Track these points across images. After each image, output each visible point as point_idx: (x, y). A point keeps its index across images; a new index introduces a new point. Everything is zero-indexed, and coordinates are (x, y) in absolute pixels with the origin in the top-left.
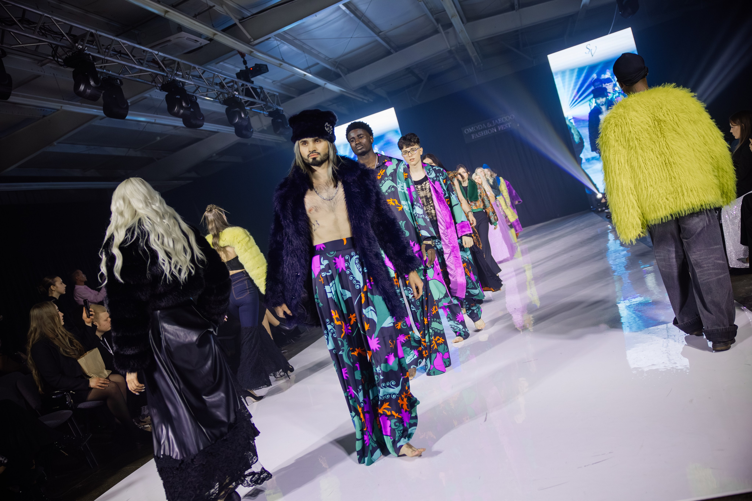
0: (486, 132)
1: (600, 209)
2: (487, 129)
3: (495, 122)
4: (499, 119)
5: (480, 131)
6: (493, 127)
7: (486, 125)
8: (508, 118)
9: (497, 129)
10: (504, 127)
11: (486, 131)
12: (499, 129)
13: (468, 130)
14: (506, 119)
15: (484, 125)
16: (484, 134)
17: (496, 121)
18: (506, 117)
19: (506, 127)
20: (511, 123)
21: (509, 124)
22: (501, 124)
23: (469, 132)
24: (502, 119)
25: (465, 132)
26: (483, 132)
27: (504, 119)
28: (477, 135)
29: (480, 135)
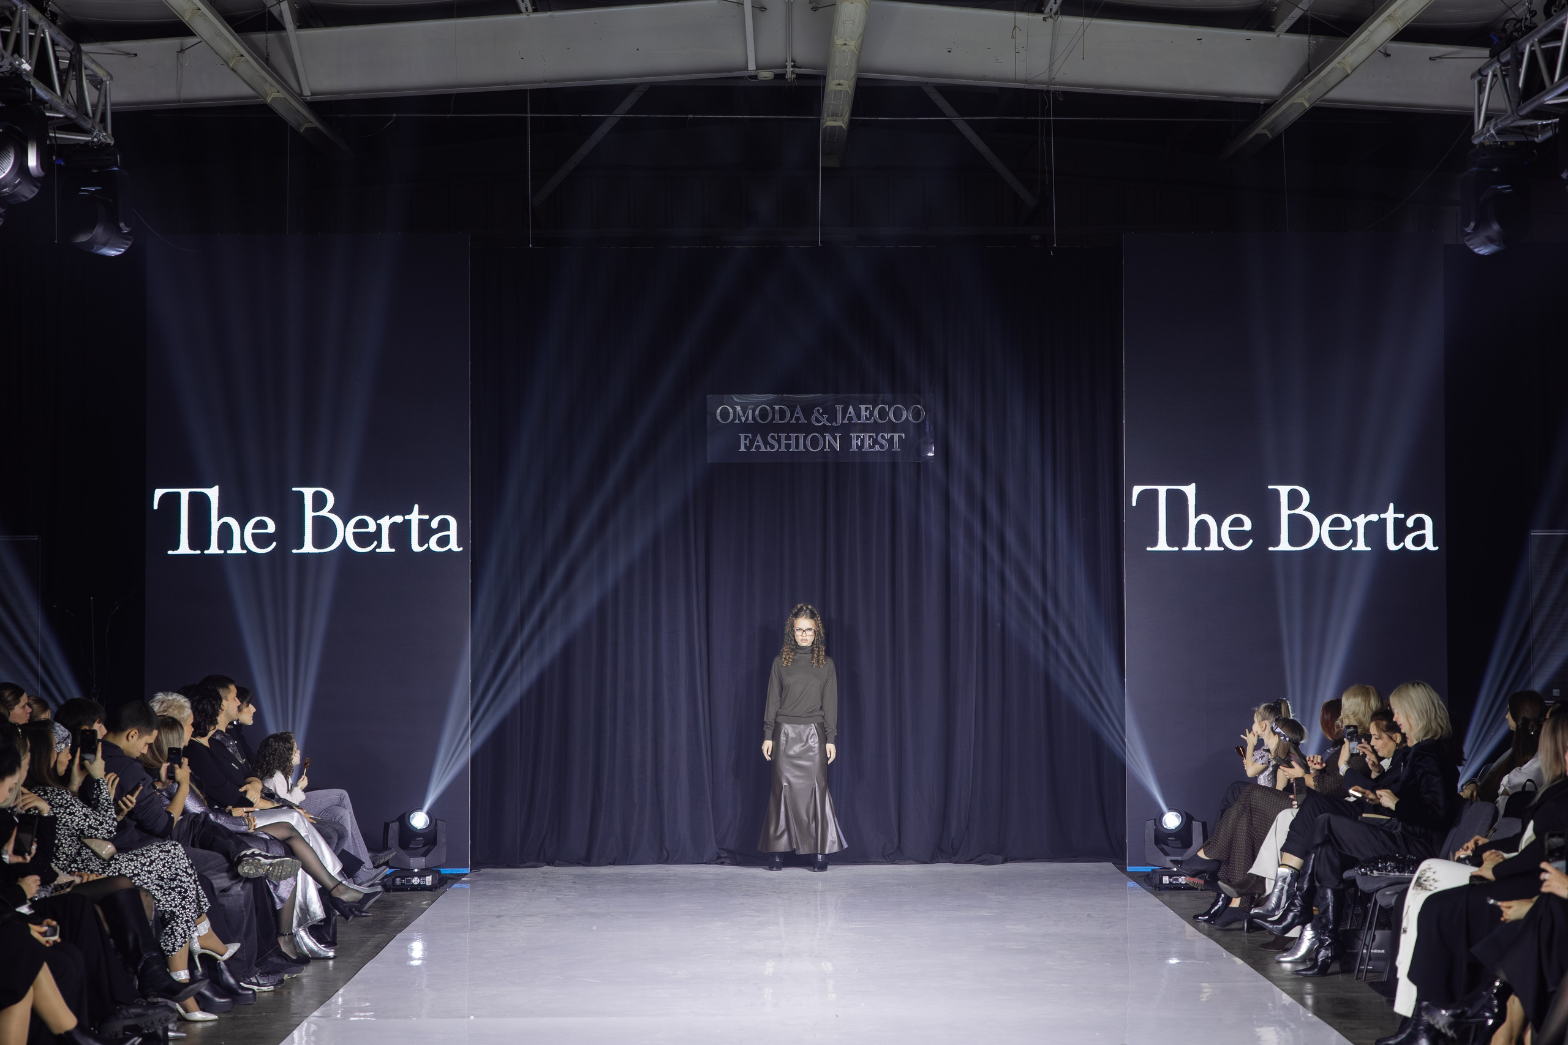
0: (799, 443)
2: (808, 429)
3: (845, 411)
4: (863, 407)
5: (779, 429)
6: (832, 430)
7: (808, 416)
8: (898, 415)
9: (846, 441)
10: (876, 442)
11: (801, 436)
12: (854, 448)
13: (731, 410)
14: (891, 415)
15: (799, 413)
16: (788, 446)
17: (851, 409)
18: (893, 409)
19: (882, 446)
20: (903, 435)
21: (896, 436)
22: (864, 428)
23: (734, 419)
24: (874, 408)
25: (719, 418)
26: (788, 438)
27: (883, 414)
28: (761, 443)
29: (772, 447)
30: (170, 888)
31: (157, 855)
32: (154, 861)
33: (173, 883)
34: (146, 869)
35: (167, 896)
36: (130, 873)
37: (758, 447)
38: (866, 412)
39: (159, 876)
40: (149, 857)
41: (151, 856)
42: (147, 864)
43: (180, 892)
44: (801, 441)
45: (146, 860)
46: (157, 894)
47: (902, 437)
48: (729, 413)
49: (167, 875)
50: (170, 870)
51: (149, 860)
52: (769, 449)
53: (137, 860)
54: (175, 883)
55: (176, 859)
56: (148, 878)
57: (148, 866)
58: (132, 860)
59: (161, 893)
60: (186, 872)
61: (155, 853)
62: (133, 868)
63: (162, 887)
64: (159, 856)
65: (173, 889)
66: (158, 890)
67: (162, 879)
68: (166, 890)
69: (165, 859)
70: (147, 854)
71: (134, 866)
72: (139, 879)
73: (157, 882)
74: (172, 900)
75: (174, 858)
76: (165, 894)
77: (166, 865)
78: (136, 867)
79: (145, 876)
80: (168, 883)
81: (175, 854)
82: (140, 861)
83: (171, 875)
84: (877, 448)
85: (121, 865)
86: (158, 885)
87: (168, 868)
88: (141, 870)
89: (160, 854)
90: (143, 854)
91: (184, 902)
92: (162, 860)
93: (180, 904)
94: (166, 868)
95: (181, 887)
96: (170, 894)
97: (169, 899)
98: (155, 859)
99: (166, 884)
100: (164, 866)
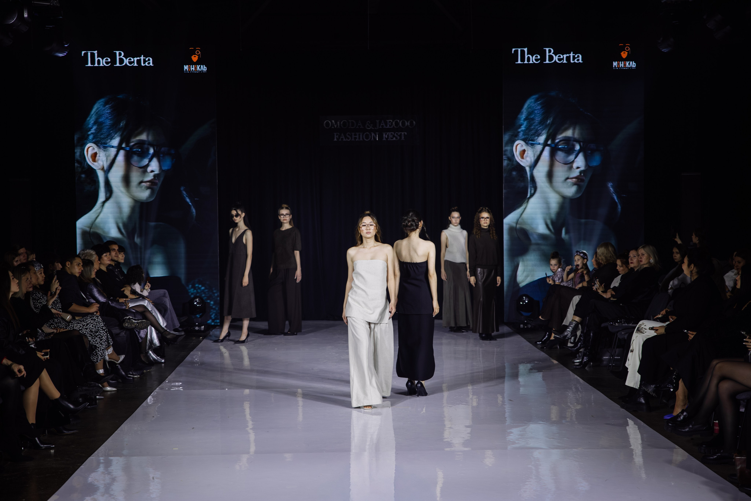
1: (522, 326)
2: (364, 130)
3: (380, 123)
4: (388, 121)
5: (351, 130)
6: (375, 131)
7: (364, 124)
8: (403, 124)
9: (381, 137)
10: (394, 136)
11: (361, 134)
12: (384, 139)
13: (330, 122)
14: (401, 124)
15: (360, 123)
16: (355, 138)
17: (383, 122)
18: (401, 121)
19: (396, 138)
20: (406, 133)
21: (403, 133)
22: (388, 130)
23: (332, 126)
24: (393, 121)
25: (325, 125)
26: (355, 135)
27: (397, 124)
28: (343, 137)
29: (348, 139)
30: (95, 336)
31: (90, 321)
32: (88, 324)
33: (97, 334)
34: (85, 327)
35: (94, 339)
36: (78, 329)
37: (342, 139)
38: (389, 123)
39: (91, 330)
40: (86, 322)
41: (87, 322)
42: (85, 325)
43: (99, 337)
44: (361, 136)
45: (85, 323)
46: (89, 338)
47: (405, 134)
48: (329, 123)
49: (94, 330)
50: (95, 328)
51: (86, 323)
52: (347, 140)
53: (81, 323)
54: (98, 333)
55: (98, 323)
56: (86, 331)
57: (85, 326)
58: (79, 323)
59: (91, 338)
60: (102, 329)
61: (89, 320)
62: (79, 327)
63: (91, 335)
64: (91, 322)
65: (96, 336)
66: (90, 337)
67: (92, 332)
68: (93, 336)
69: (93, 323)
70: (86, 321)
71: (79, 326)
72: (82, 332)
73: (90, 333)
74: (96, 341)
75: (97, 323)
76: (93, 338)
77: (94, 325)
78: (80, 326)
79: (84, 330)
80: (95, 333)
81: (97, 321)
82: (82, 324)
83: (96, 330)
84: (394, 139)
85: (74, 325)
86: (90, 334)
87: (94, 327)
88: (83, 327)
89: (91, 321)
90: (84, 321)
91: (101, 342)
92: (92, 323)
93: (99, 342)
94: (93, 327)
95: (100, 335)
96: (95, 338)
97: (94, 340)
98: (89, 323)
99: (93, 334)
100: (93, 326)
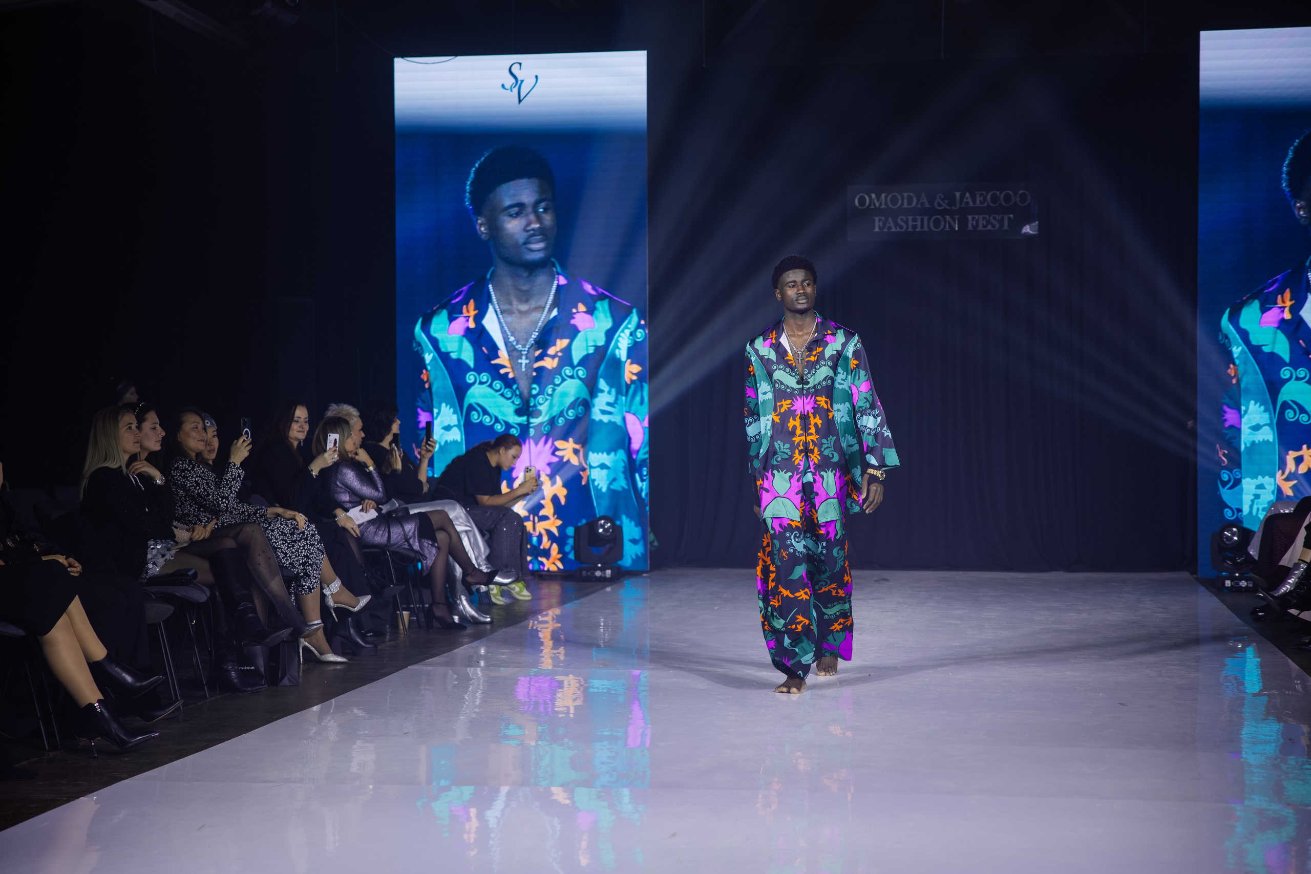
1: (1228, 583)
